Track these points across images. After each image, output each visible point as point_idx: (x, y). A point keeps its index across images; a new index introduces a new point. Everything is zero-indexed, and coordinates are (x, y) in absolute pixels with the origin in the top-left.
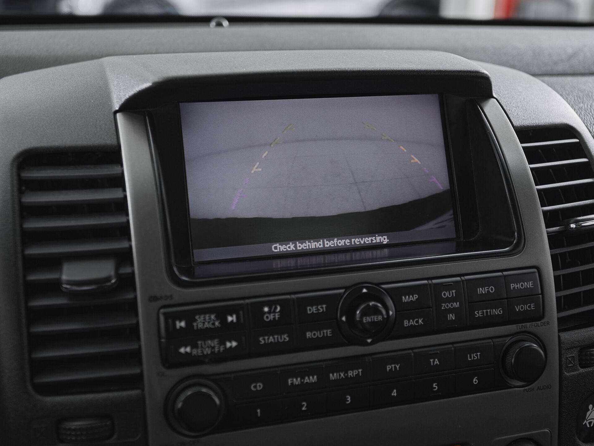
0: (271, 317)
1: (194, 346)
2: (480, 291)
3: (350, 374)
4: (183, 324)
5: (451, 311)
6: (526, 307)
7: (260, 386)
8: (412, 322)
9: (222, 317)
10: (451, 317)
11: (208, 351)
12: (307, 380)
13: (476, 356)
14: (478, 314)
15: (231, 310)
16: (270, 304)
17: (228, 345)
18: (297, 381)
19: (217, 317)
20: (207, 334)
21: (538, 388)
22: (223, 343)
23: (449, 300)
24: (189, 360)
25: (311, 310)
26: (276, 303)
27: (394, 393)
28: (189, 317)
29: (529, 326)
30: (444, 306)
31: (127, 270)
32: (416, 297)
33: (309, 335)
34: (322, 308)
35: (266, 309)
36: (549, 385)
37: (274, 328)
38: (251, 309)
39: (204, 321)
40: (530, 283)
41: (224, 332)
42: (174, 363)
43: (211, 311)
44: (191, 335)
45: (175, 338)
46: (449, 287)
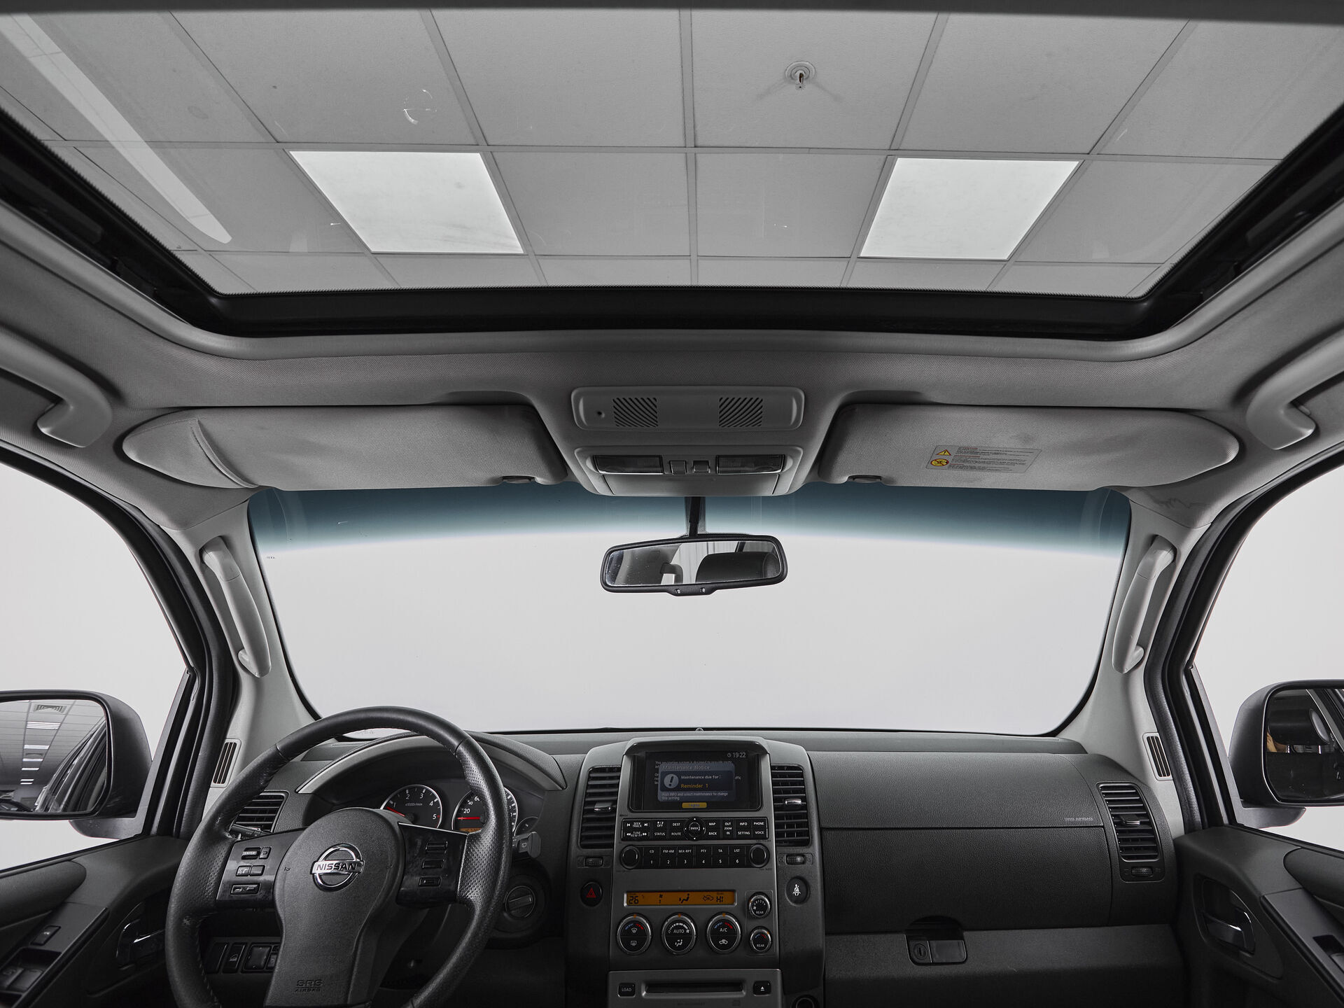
0: (660, 826)
1: (633, 833)
2: (741, 824)
3: (687, 851)
4: (630, 825)
5: (728, 830)
6: (760, 833)
7: (653, 851)
8: (712, 834)
9: (643, 824)
10: (728, 833)
11: (637, 836)
12: (670, 851)
13: (738, 851)
14: (739, 833)
15: (646, 822)
16: (660, 821)
17: (644, 834)
18: (667, 851)
19: (641, 824)
20: (637, 829)
21: (766, 869)
22: (642, 833)
23: (728, 826)
24: (630, 839)
25: (675, 824)
26: (662, 821)
27: (703, 862)
28: (632, 823)
29: (762, 842)
30: (726, 828)
31: (614, 806)
32: (715, 823)
33: (673, 834)
34: (679, 824)
35: (658, 823)
36: (771, 869)
37: (660, 830)
38: (653, 822)
39: (636, 825)
40: (762, 824)
41: (643, 829)
42: (625, 839)
43: (639, 822)
44: (632, 830)
45: (626, 830)
46: (729, 821)
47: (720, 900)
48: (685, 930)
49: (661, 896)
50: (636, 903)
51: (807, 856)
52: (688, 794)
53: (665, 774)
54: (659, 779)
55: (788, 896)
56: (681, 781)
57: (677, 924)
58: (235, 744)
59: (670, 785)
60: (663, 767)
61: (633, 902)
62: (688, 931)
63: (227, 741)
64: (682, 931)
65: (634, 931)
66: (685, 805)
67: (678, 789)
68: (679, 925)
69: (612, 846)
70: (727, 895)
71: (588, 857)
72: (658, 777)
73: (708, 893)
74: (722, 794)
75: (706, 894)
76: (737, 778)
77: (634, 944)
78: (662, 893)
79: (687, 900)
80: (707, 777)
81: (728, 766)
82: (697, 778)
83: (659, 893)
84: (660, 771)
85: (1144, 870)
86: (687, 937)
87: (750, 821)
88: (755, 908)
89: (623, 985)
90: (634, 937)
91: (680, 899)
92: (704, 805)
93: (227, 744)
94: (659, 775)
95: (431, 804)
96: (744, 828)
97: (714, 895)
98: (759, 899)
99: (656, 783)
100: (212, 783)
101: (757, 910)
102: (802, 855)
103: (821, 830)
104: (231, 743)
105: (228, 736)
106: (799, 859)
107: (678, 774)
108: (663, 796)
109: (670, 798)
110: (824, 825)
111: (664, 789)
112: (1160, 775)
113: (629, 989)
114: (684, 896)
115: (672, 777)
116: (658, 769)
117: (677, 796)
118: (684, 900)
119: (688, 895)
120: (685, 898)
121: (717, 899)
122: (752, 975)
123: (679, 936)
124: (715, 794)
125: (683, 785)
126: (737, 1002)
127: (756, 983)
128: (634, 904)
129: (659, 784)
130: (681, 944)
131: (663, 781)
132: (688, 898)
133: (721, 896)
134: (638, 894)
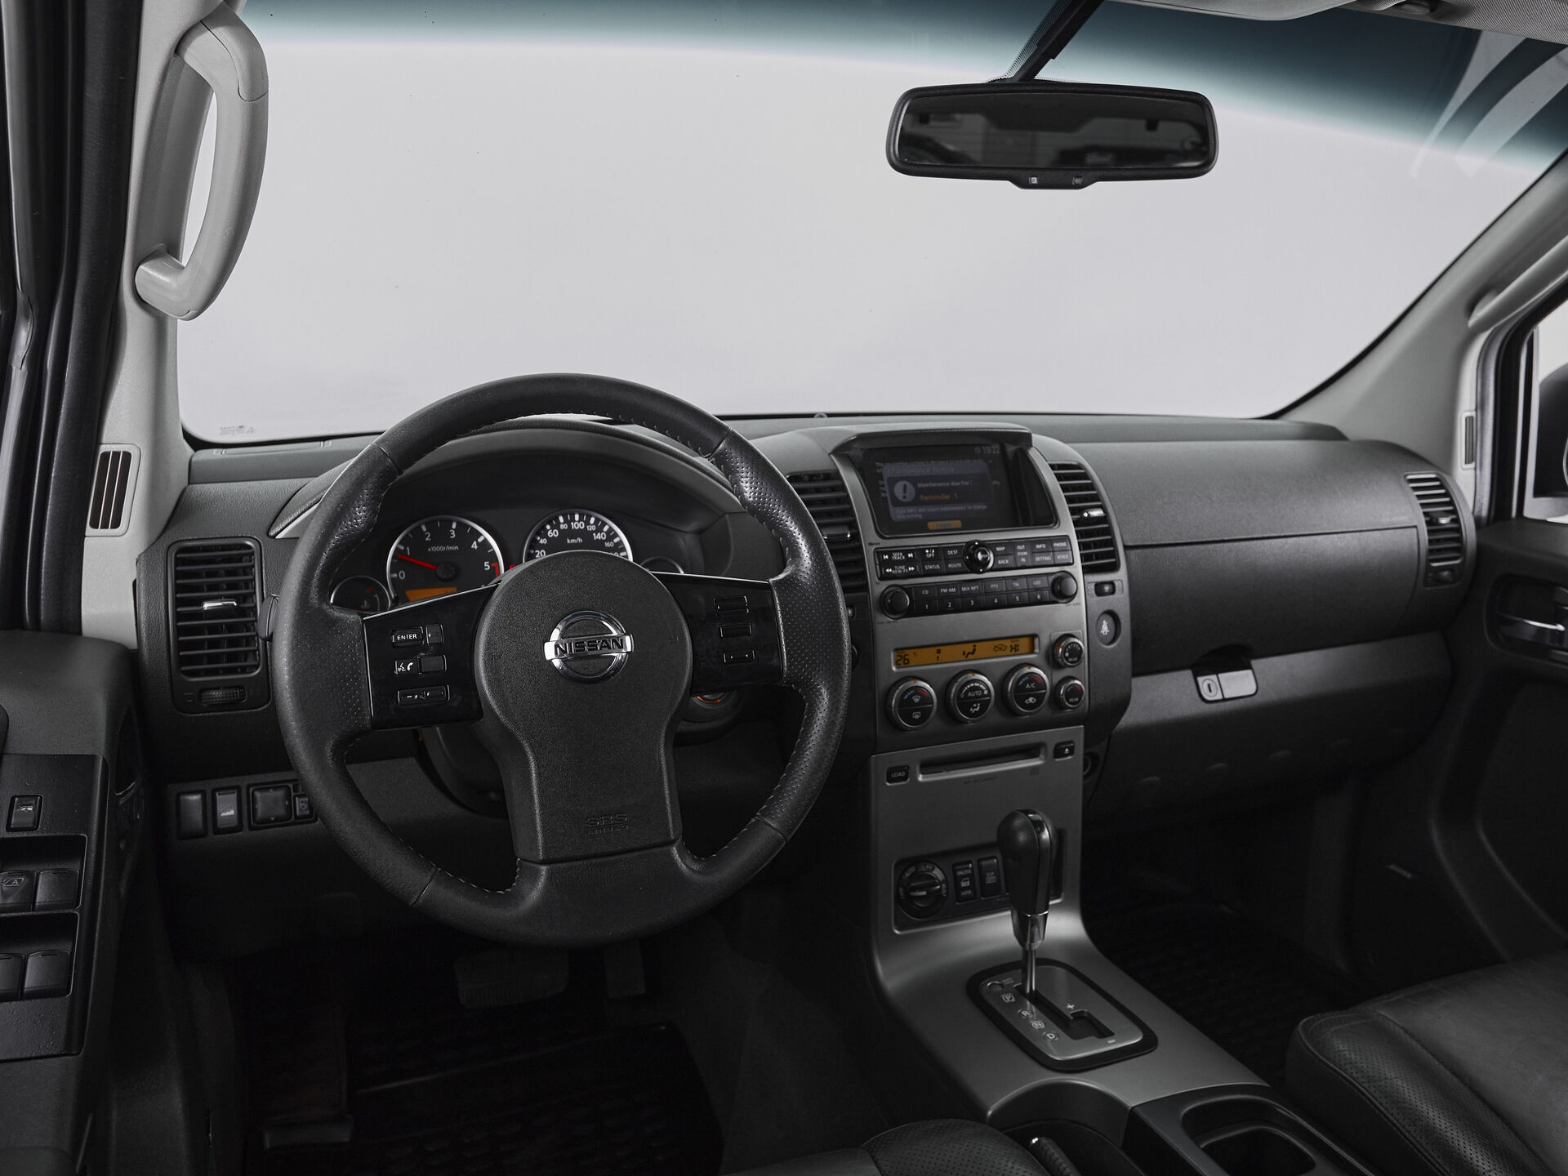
0: (930, 555)
1: (893, 569)
2: (1037, 546)
3: (972, 588)
4: (887, 557)
5: (1022, 557)
6: (1063, 557)
7: (927, 592)
8: (1002, 562)
9: (905, 555)
10: (1023, 560)
11: (900, 572)
12: (950, 590)
13: (1038, 583)
14: (1038, 559)
15: (910, 551)
16: (929, 549)
17: (910, 569)
18: (945, 591)
19: (903, 554)
20: (899, 563)
21: (1074, 605)
22: (907, 568)
23: (1021, 551)
24: (891, 576)
25: (950, 552)
26: (932, 548)
27: (995, 601)
28: (890, 553)
29: (1064, 568)
30: (1019, 554)
31: (855, 531)
32: (1003, 548)
33: (950, 566)
34: (956, 552)
35: (927, 551)
36: (1079, 604)
37: (932, 561)
38: (920, 551)
39: (897, 556)
40: (1063, 545)
41: (908, 562)
42: (884, 577)
43: (900, 551)
44: (891, 563)
45: (883, 564)
46: (1021, 544)
47: (1015, 650)
48: (983, 691)
49: (939, 651)
50: (907, 663)
51: (1116, 583)
52: (933, 509)
53: (893, 481)
54: (886, 488)
55: (1097, 636)
56: (919, 491)
57: (972, 685)
58: (127, 455)
59: (904, 497)
61: (901, 662)
62: (986, 692)
63: (103, 449)
64: (978, 693)
65: (917, 700)
66: (931, 525)
67: (915, 502)
68: (974, 686)
69: (865, 588)
70: (1023, 642)
72: (883, 486)
73: (1001, 642)
74: (979, 507)
75: (995, 643)
76: (994, 482)
77: (917, 717)
78: (939, 648)
79: (973, 653)
80: (953, 484)
81: (977, 467)
82: (940, 485)
83: (937, 648)
84: (885, 477)
85: (1446, 573)
86: (984, 700)
87: (1049, 541)
88: (1067, 654)
89: (891, 771)
90: (915, 708)
91: (964, 653)
92: (958, 523)
93: (106, 455)
94: (885, 482)
95: (475, 546)
96: (1041, 552)
97: (1008, 643)
98: (1071, 643)
99: (883, 495)
100: (89, 530)
101: (1069, 657)
102: (1112, 583)
103: (1126, 547)
104: (116, 454)
105: (104, 440)
106: (1107, 588)
107: (913, 480)
108: (897, 514)
109: (908, 517)
110: (1128, 542)
111: (898, 503)
112: (1465, 463)
113: (899, 773)
114: (969, 648)
115: (905, 487)
116: (881, 475)
117: (918, 513)
118: (969, 653)
119: (975, 646)
120: (971, 651)
121: (1012, 648)
122: (1051, 736)
123: (976, 699)
124: (969, 508)
125: (922, 497)
126: (1034, 769)
127: (1058, 745)
128: (903, 665)
129: (888, 495)
130: (977, 709)
131: (893, 491)
132: (974, 650)
133: (1017, 643)
134: (907, 652)
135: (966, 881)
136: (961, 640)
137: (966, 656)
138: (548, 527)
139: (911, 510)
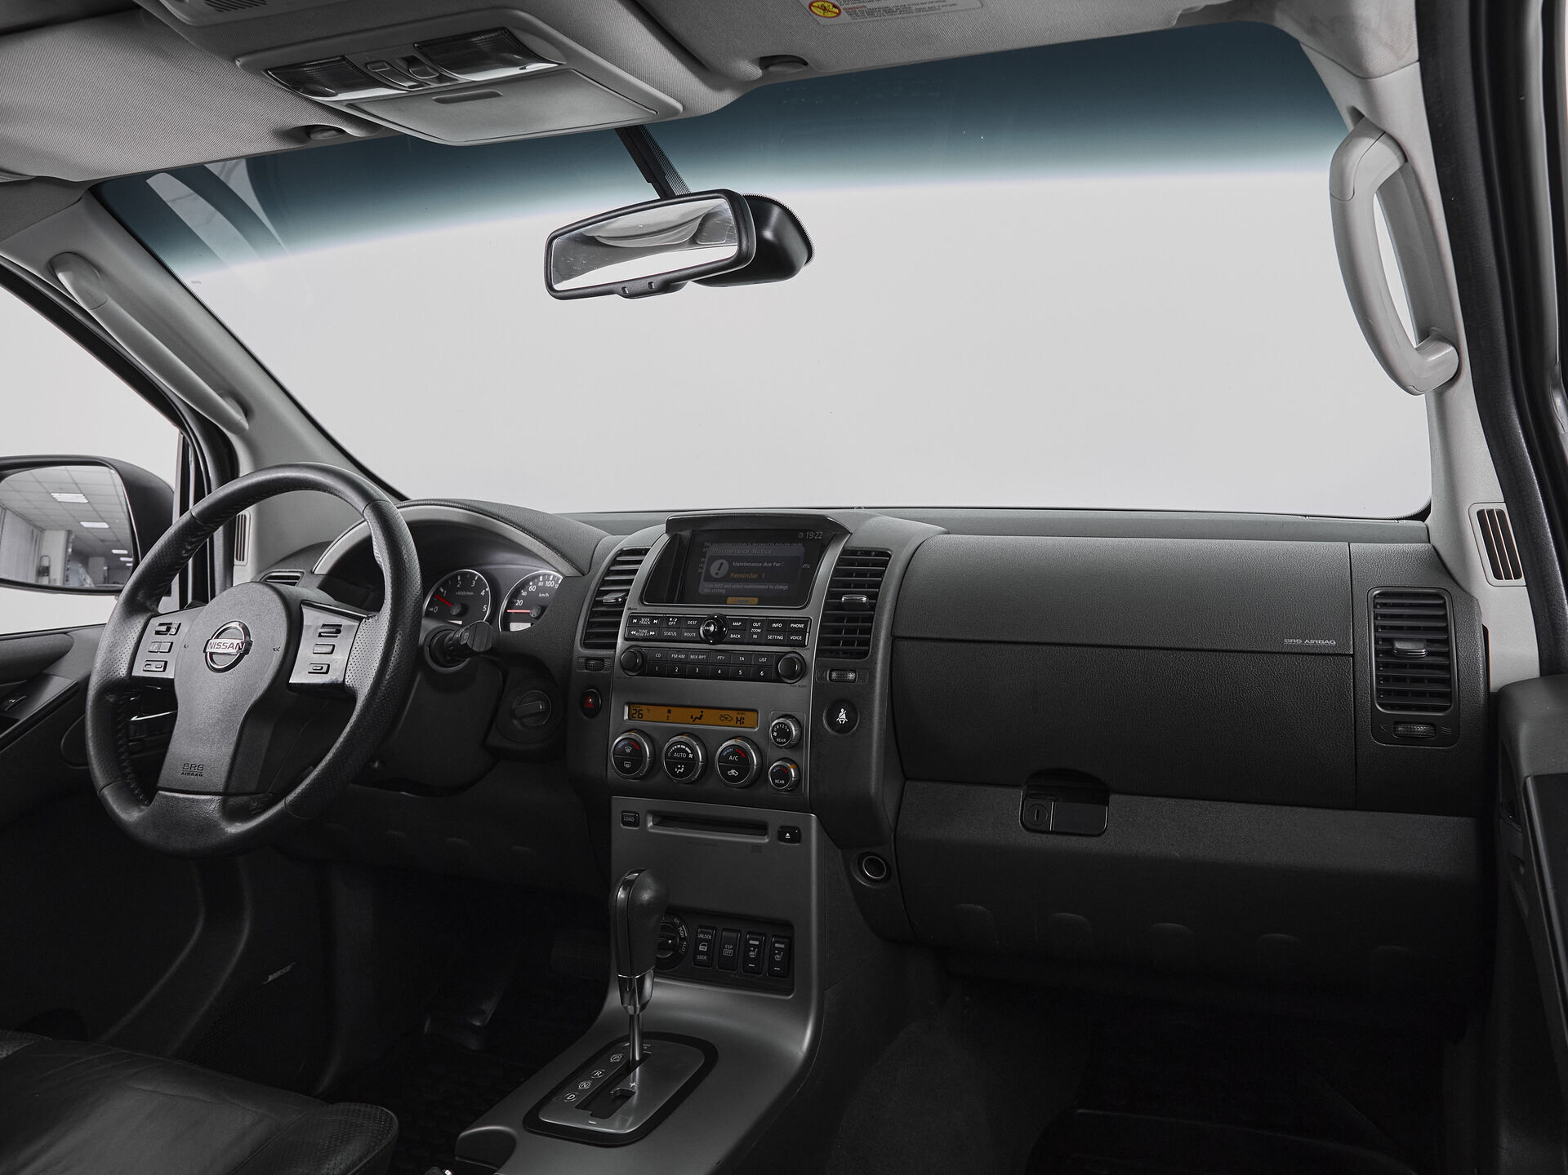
0: (672, 623)
1: (639, 632)
2: (774, 625)
3: (700, 657)
4: (637, 621)
5: (755, 633)
6: (797, 638)
7: (660, 655)
8: (735, 637)
9: (652, 621)
10: (755, 636)
11: (643, 635)
12: (680, 656)
13: (765, 660)
14: (770, 637)
15: (656, 618)
16: (674, 618)
17: (651, 633)
18: (676, 656)
19: (650, 620)
20: (644, 627)
21: (800, 686)
22: (649, 632)
23: (756, 628)
24: (634, 638)
25: (691, 622)
27: (720, 672)
28: (639, 618)
29: (797, 650)
30: (752, 631)
31: (625, 598)
32: (740, 623)
33: (686, 634)
34: (695, 623)
35: (671, 620)
36: (808, 687)
37: (672, 628)
38: (665, 619)
39: (643, 621)
40: (802, 626)
41: (651, 627)
42: (630, 638)
43: (648, 617)
45: (632, 627)
46: (757, 621)
47: (740, 721)
48: (689, 754)
49: (669, 712)
50: (641, 717)
52: (737, 586)
53: (713, 559)
54: (705, 565)
55: (827, 721)
56: (732, 569)
57: (679, 746)
59: (717, 574)
60: (713, 550)
61: (636, 716)
62: (691, 756)
64: (683, 755)
65: (628, 751)
67: (726, 579)
68: (680, 748)
69: (614, 646)
70: (748, 715)
71: (588, 659)
72: (703, 563)
73: (729, 712)
74: (781, 587)
75: (723, 712)
77: (627, 766)
78: (670, 708)
79: (700, 718)
80: (766, 564)
82: (753, 565)
83: (668, 708)
84: (707, 556)
85: (1421, 728)
86: (690, 764)
87: (787, 621)
88: (775, 734)
89: (626, 813)
90: (628, 757)
91: (692, 718)
94: (706, 560)
95: (483, 593)
96: (777, 631)
97: (734, 714)
98: (785, 725)
99: (700, 571)
100: (235, 561)
101: (778, 736)
103: (894, 639)
107: (730, 559)
108: (705, 588)
109: (713, 591)
110: (900, 633)
111: (709, 578)
112: (1497, 576)
113: (631, 818)
114: (696, 713)
115: (722, 564)
116: (706, 552)
117: (723, 587)
118: (696, 718)
119: (702, 712)
120: (699, 716)
121: (738, 720)
122: (776, 818)
123: (681, 761)
124: (771, 587)
125: (732, 575)
126: (757, 848)
127: (782, 827)
128: (637, 718)
129: (704, 572)
130: (682, 771)
131: (710, 566)
132: (701, 716)
133: (743, 716)
134: (642, 707)
135: (705, 945)
136: (685, 704)
137: (694, 719)
138: (531, 584)
139: (717, 585)
